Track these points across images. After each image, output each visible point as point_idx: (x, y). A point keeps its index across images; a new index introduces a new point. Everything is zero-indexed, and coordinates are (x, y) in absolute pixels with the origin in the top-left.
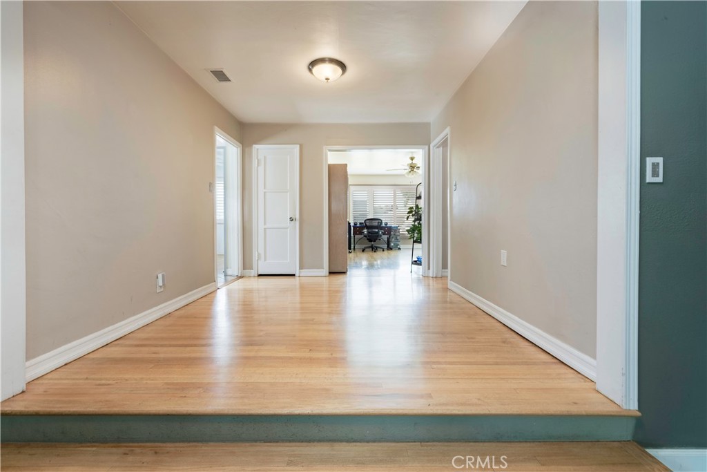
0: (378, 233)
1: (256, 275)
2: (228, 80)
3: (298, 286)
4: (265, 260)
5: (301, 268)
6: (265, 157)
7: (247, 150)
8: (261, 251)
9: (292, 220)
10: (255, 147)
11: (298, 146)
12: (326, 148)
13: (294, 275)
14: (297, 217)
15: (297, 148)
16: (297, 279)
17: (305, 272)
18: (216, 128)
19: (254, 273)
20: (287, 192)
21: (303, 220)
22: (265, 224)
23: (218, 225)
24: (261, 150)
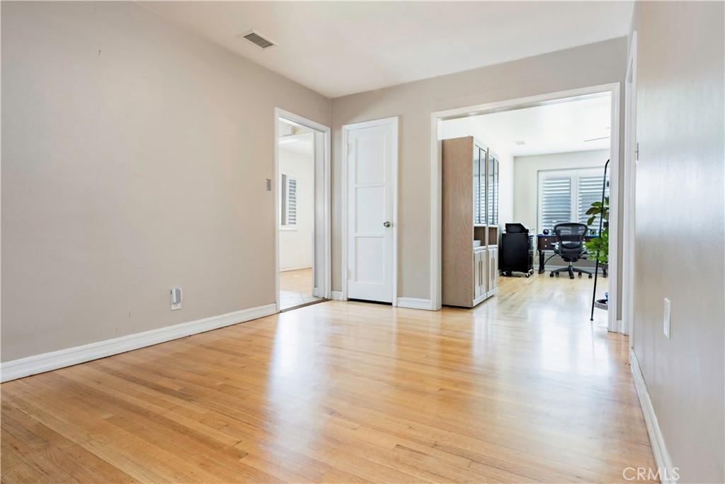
0: (580, 246)
1: (346, 299)
2: (271, 44)
3: (395, 319)
4: (356, 281)
5: (400, 294)
6: (357, 140)
7: (336, 133)
8: (351, 267)
9: (388, 226)
10: (345, 127)
11: (397, 118)
12: (434, 115)
13: (390, 304)
14: (395, 221)
15: (395, 120)
16: (394, 309)
17: (405, 301)
18: (278, 110)
19: (342, 295)
20: (383, 186)
21: (403, 226)
22: (356, 232)
23: (280, 233)
24: (353, 131)
